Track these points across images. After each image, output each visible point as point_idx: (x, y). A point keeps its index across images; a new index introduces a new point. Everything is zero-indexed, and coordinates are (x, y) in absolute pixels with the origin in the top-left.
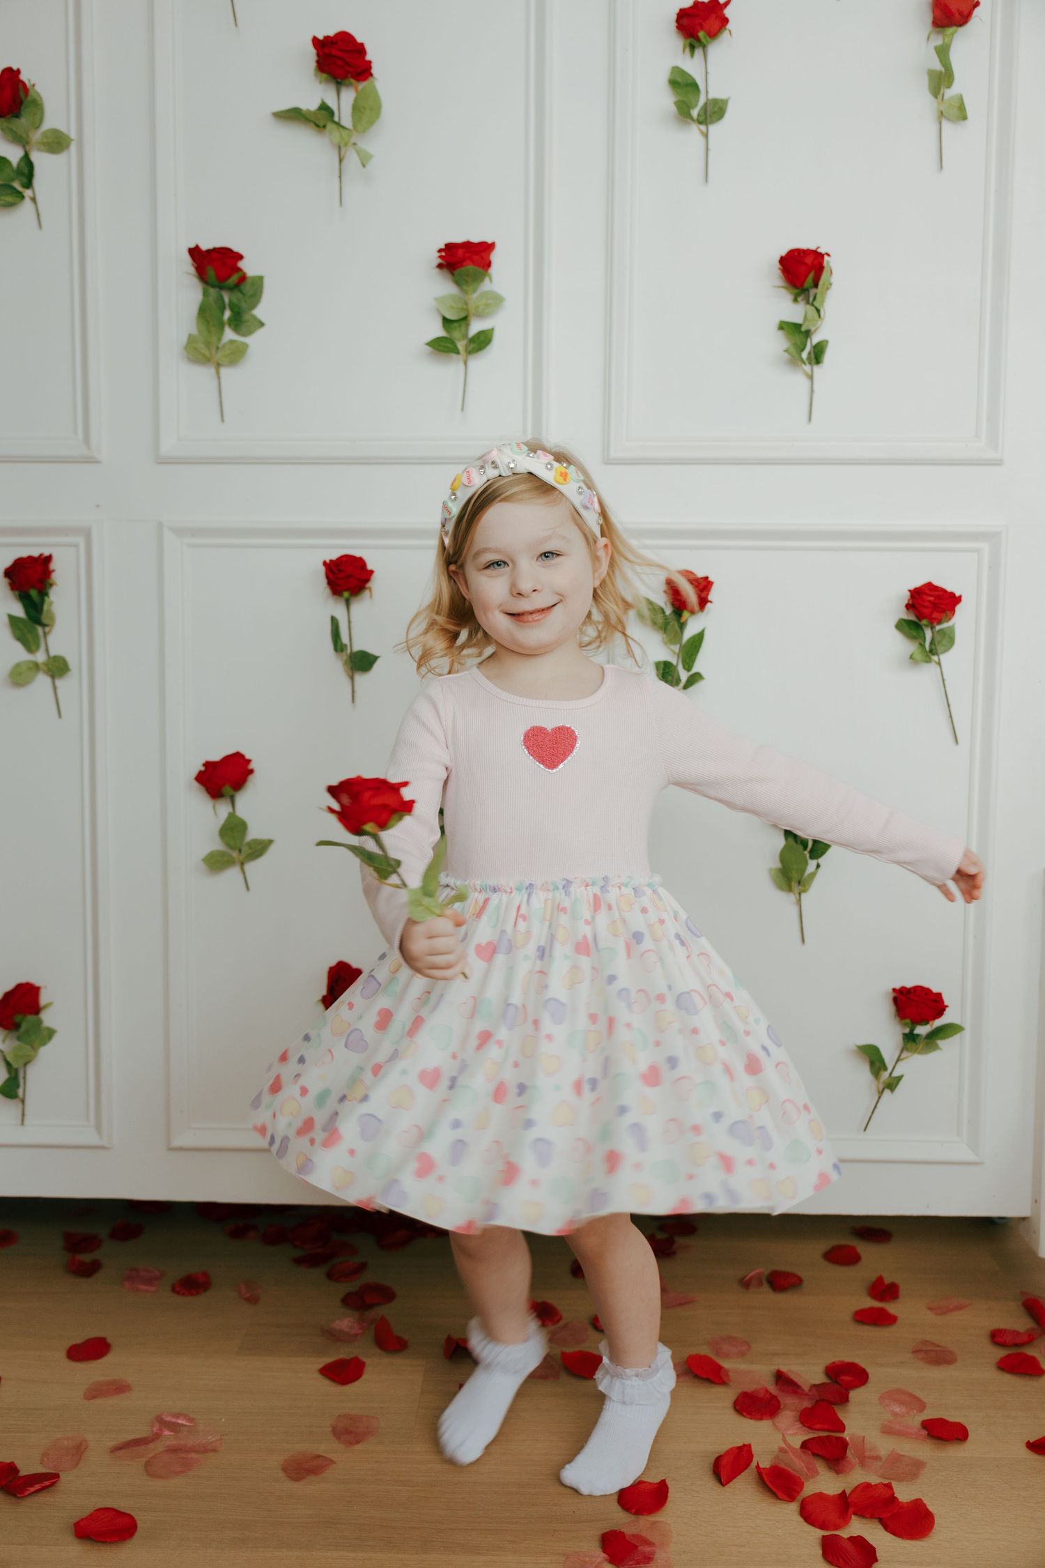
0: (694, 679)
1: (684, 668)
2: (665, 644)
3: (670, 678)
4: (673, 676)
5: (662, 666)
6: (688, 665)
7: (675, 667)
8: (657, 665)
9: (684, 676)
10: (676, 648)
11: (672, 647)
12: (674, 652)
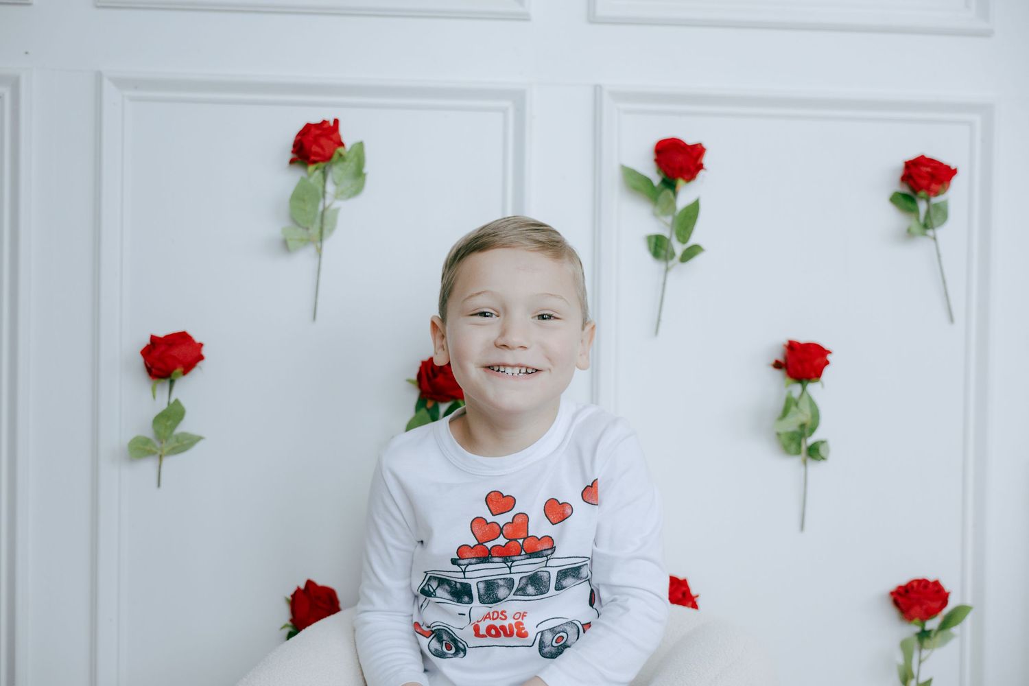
0: (691, 253)
1: (679, 240)
2: (655, 215)
3: (663, 252)
4: (667, 251)
5: (653, 240)
6: (684, 237)
7: (669, 241)
8: (649, 238)
9: (679, 249)
10: (669, 219)
11: (664, 219)
12: (666, 224)
